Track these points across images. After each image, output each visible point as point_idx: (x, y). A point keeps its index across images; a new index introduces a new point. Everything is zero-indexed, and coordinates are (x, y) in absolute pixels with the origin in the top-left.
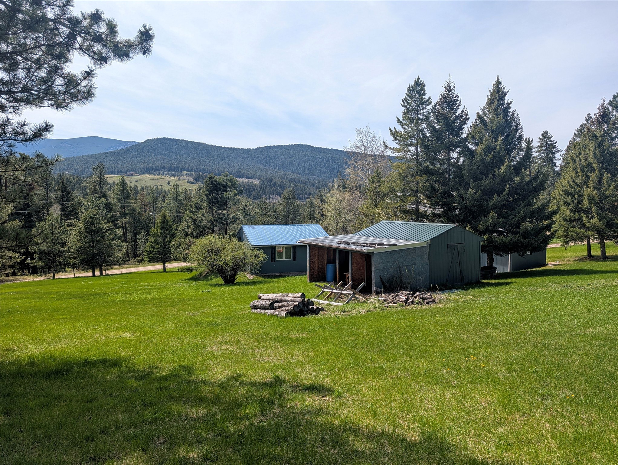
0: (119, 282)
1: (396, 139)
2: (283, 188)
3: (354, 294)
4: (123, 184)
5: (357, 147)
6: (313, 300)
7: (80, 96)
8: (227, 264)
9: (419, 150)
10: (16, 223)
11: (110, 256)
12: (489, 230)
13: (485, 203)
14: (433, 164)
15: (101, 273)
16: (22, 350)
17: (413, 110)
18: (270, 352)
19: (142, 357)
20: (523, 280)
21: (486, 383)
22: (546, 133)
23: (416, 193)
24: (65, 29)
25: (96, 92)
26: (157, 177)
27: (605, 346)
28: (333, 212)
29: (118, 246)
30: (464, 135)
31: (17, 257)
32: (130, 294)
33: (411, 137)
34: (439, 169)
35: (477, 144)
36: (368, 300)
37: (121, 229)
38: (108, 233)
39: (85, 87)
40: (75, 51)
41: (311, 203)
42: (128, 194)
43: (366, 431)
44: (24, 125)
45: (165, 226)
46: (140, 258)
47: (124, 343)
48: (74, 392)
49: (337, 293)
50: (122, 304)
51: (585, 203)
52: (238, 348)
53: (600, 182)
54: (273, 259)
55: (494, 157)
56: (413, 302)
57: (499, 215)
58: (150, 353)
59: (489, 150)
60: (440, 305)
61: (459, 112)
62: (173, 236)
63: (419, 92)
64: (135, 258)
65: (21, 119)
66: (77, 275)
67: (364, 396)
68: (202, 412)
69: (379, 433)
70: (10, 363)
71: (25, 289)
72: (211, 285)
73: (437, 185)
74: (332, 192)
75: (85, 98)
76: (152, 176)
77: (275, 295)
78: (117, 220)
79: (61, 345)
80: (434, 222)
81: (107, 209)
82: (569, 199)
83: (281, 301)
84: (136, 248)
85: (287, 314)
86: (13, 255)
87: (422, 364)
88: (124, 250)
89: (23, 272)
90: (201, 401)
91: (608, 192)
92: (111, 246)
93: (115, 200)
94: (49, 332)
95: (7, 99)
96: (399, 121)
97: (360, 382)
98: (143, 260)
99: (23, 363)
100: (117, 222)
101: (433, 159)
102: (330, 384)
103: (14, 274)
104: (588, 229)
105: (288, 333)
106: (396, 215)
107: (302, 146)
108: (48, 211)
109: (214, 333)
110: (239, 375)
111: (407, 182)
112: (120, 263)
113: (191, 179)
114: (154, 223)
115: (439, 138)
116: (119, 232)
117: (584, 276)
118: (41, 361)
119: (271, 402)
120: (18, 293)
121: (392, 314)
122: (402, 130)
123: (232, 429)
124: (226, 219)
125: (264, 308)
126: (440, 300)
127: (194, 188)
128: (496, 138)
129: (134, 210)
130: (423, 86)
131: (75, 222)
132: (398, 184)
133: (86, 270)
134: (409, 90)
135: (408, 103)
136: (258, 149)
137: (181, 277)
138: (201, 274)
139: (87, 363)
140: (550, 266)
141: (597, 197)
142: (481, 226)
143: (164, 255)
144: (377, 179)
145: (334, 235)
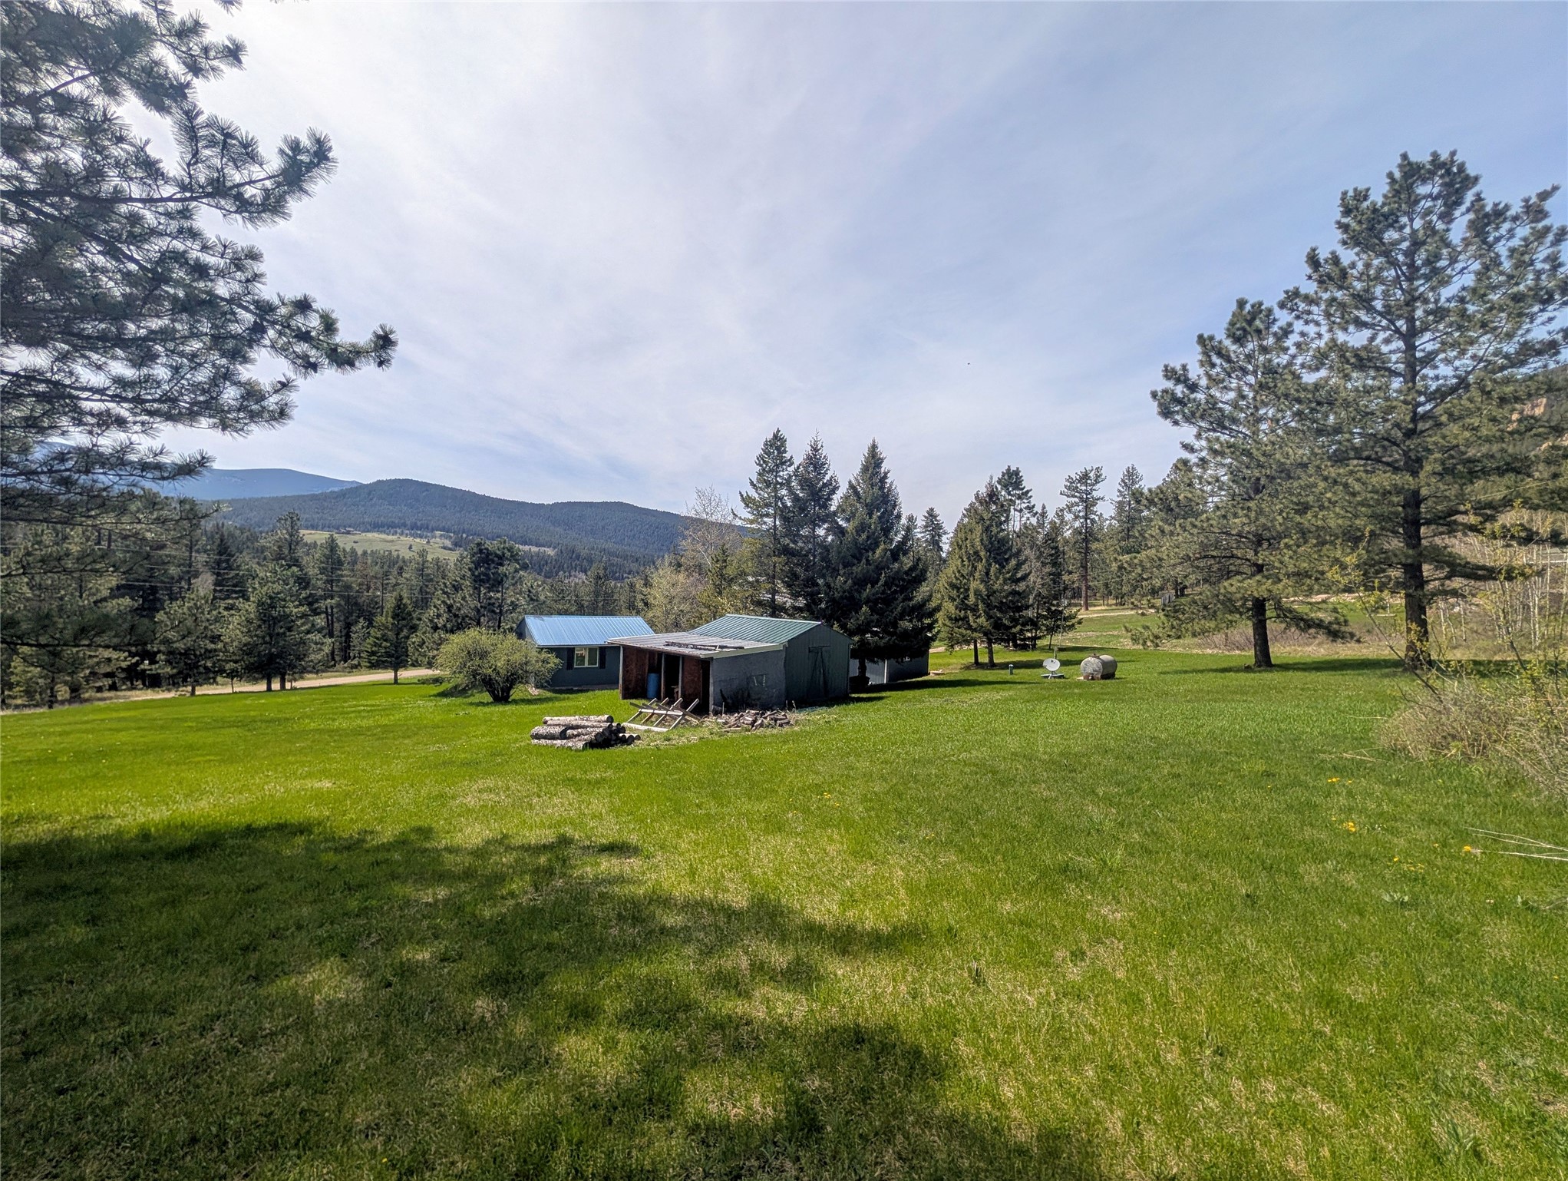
0: (315, 700)
1: (747, 506)
2: (591, 561)
3: (684, 715)
4: (332, 546)
5: (697, 513)
6: (624, 724)
7: (266, 415)
8: (498, 673)
9: (778, 523)
10: (126, 601)
11: (300, 660)
12: (862, 630)
13: (856, 595)
14: (795, 542)
15: (283, 686)
16: (126, 815)
17: (771, 471)
18: (555, 800)
19: (347, 817)
20: (900, 693)
21: (838, 827)
22: (932, 510)
23: (772, 578)
24: (248, 315)
25: (294, 413)
26: (390, 537)
27: (976, 773)
28: (662, 599)
29: (316, 643)
30: (833, 508)
31: (122, 659)
32: (334, 720)
33: (767, 505)
34: (802, 548)
35: (848, 520)
36: (702, 723)
37: (323, 616)
38: (299, 623)
39: (277, 404)
40: (263, 349)
41: (632, 586)
42: (340, 563)
43: (680, 900)
44: (161, 453)
45: (400, 613)
46: (355, 662)
47: (318, 797)
48: (224, 877)
49: (660, 715)
50: (317, 736)
51: (972, 600)
52: (508, 796)
53: (987, 574)
54: (570, 665)
55: (868, 538)
56: (761, 725)
57: (873, 610)
58: (362, 811)
59: (862, 528)
60: (796, 728)
61: (827, 477)
62: (414, 628)
63: (778, 449)
64: (345, 662)
65: (156, 445)
66: (237, 689)
67: (681, 854)
68: (442, 893)
69: (697, 903)
70: (100, 838)
71: (132, 713)
72: (471, 704)
73: (798, 570)
74: (661, 572)
75: (275, 419)
76: (383, 536)
77: (569, 718)
78: (317, 601)
79: (203, 804)
80: (795, 618)
81: (300, 584)
82: (954, 593)
83: (577, 727)
84: (349, 647)
85: (585, 746)
86: (114, 655)
87: (763, 806)
88: (327, 650)
89: (132, 684)
90: (442, 877)
91: (996, 587)
92: (303, 642)
93: (317, 571)
94: (180, 783)
95: (131, 410)
96: (752, 483)
97: (679, 836)
98: (359, 664)
99: (126, 837)
100: (316, 605)
101: (795, 536)
102: (638, 840)
103: (113, 687)
104: (975, 630)
105: (585, 772)
106: (746, 608)
108: (190, 584)
109: (471, 776)
110: (505, 836)
111: (761, 563)
112: (316, 670)
113: (448, 543)
114: (382, 608)
115: (802, 509)
116: (320, 621)
117: (967, 689)
118: (164, 831)
119: (550, 872)
120: (120, 719)
121: (732, 740)
122: (756, 496)
123: (487, 914)
124: (500, 606)
125: (552, 737)
126: (797, 721)
127: (452, 557)
128: (870, 515)
129: (348, 587)
130: (783, 441)
131: (240, 603)
132: (750, 566)
133: (256, 680)
134: (766, 444)
135: (764, 462)
137: (423, 692)
138: (455, 687)
139: (250, 831)
140: (931, 676)
141: (984, 592)
142: (851, 624)
143: (397, 658)
144: (723, 558)
145: (661, 632)
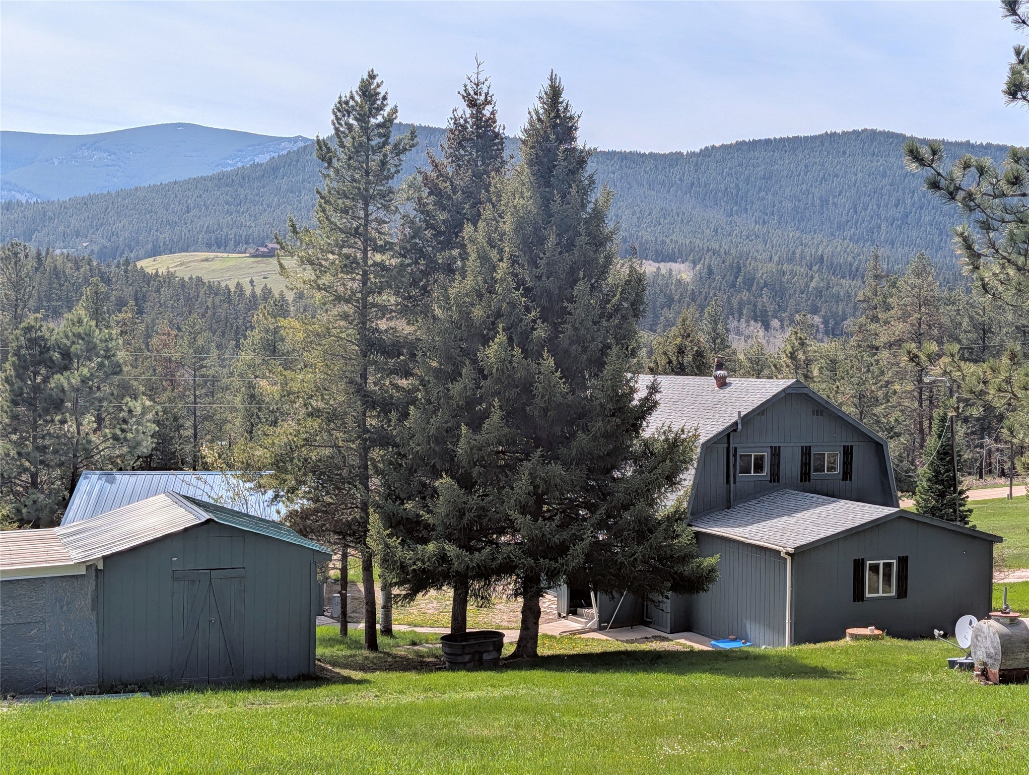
2: (780, 293)
107: (872, 136)
136: (708, 152)
